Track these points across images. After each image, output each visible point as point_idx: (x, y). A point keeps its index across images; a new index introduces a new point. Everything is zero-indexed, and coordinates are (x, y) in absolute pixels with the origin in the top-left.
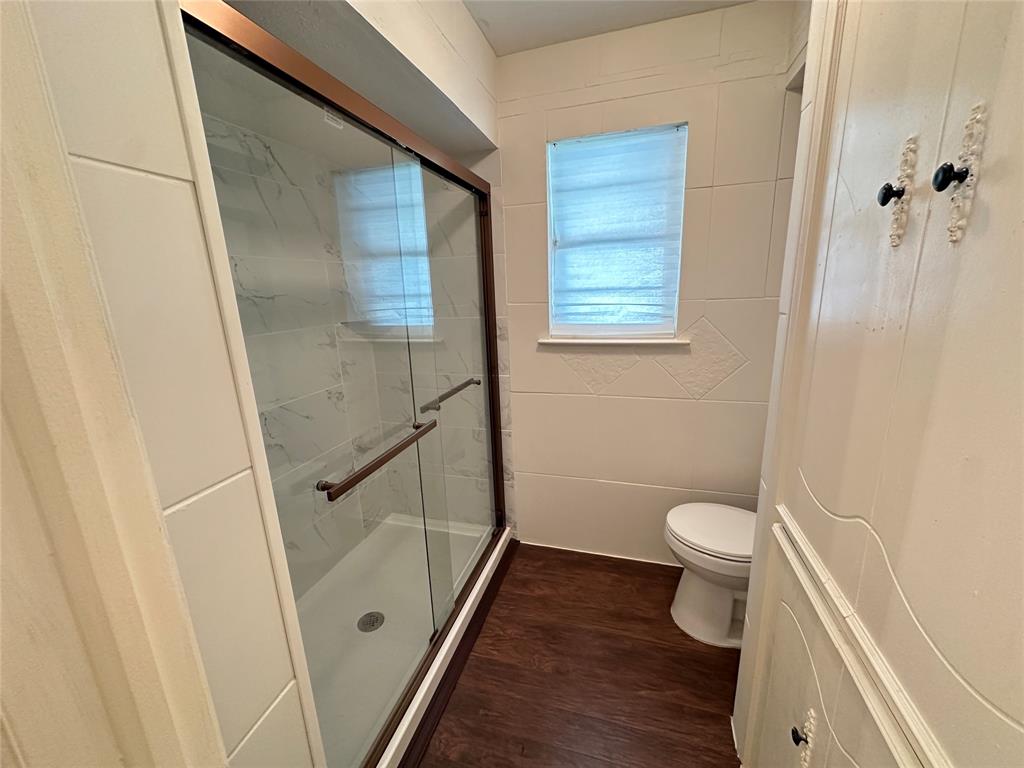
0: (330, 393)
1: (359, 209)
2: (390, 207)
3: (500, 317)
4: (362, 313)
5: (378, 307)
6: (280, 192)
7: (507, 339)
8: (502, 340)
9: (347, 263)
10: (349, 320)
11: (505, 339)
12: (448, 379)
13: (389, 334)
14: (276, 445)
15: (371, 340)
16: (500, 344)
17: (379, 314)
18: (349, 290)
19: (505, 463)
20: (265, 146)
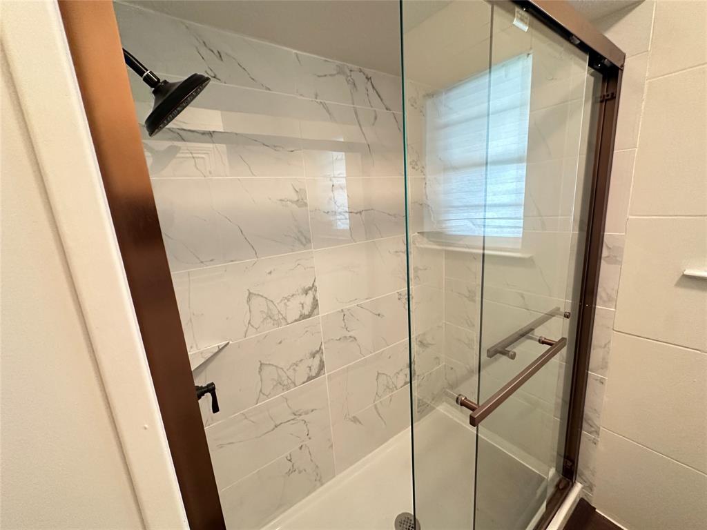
0: (400, 294)
1: (446, 126)
2: (479, 117)
3: (611, 232)
4: (439, 222)
5: (451, 216)
6: (376, 118)
7: (620, 263)
8: (609, 263)
9: (428, 177)
10: (426, 229)
11: (615, 261)
12: (522, 297)
13: (461, 242)
14: (351, 337)
15: (444, 248)
16: (606, 270)
17: (453, 223)
18: (429, 203)
19: (588, 410)
20: (367, 78)
